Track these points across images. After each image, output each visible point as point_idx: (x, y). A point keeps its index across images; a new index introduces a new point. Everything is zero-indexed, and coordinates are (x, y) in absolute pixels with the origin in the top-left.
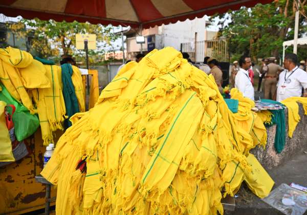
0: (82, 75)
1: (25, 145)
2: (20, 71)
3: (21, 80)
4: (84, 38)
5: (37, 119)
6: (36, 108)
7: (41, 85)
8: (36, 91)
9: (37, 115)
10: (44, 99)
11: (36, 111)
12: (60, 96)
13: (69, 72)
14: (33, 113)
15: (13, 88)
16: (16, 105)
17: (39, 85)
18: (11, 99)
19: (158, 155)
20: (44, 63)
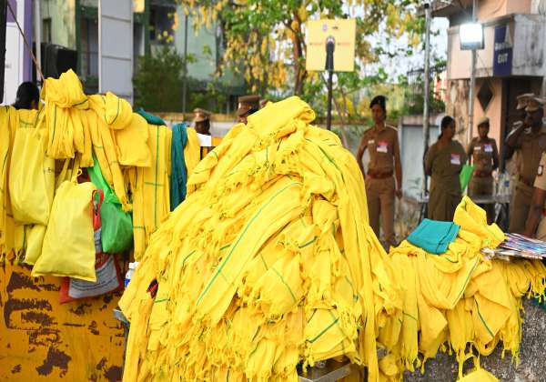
0: (202, 148)
1: (114, 268)
2: (116, 135)
3: (116, 150)
4: (327, 34)
5: (130, 222)
6: (131, 202)
7: (139, 160)
8: (134, 171)
9: (131, 213)
10: (143, 187)
11: (130, 207)
12: (165, 186)
13: (182, 140)
14: (126, 210)
15: (105, 163)
16: (106, 190)
17: (135, 159)
18: (102, 182)
19: (219, 271)
20: (150, 122)
